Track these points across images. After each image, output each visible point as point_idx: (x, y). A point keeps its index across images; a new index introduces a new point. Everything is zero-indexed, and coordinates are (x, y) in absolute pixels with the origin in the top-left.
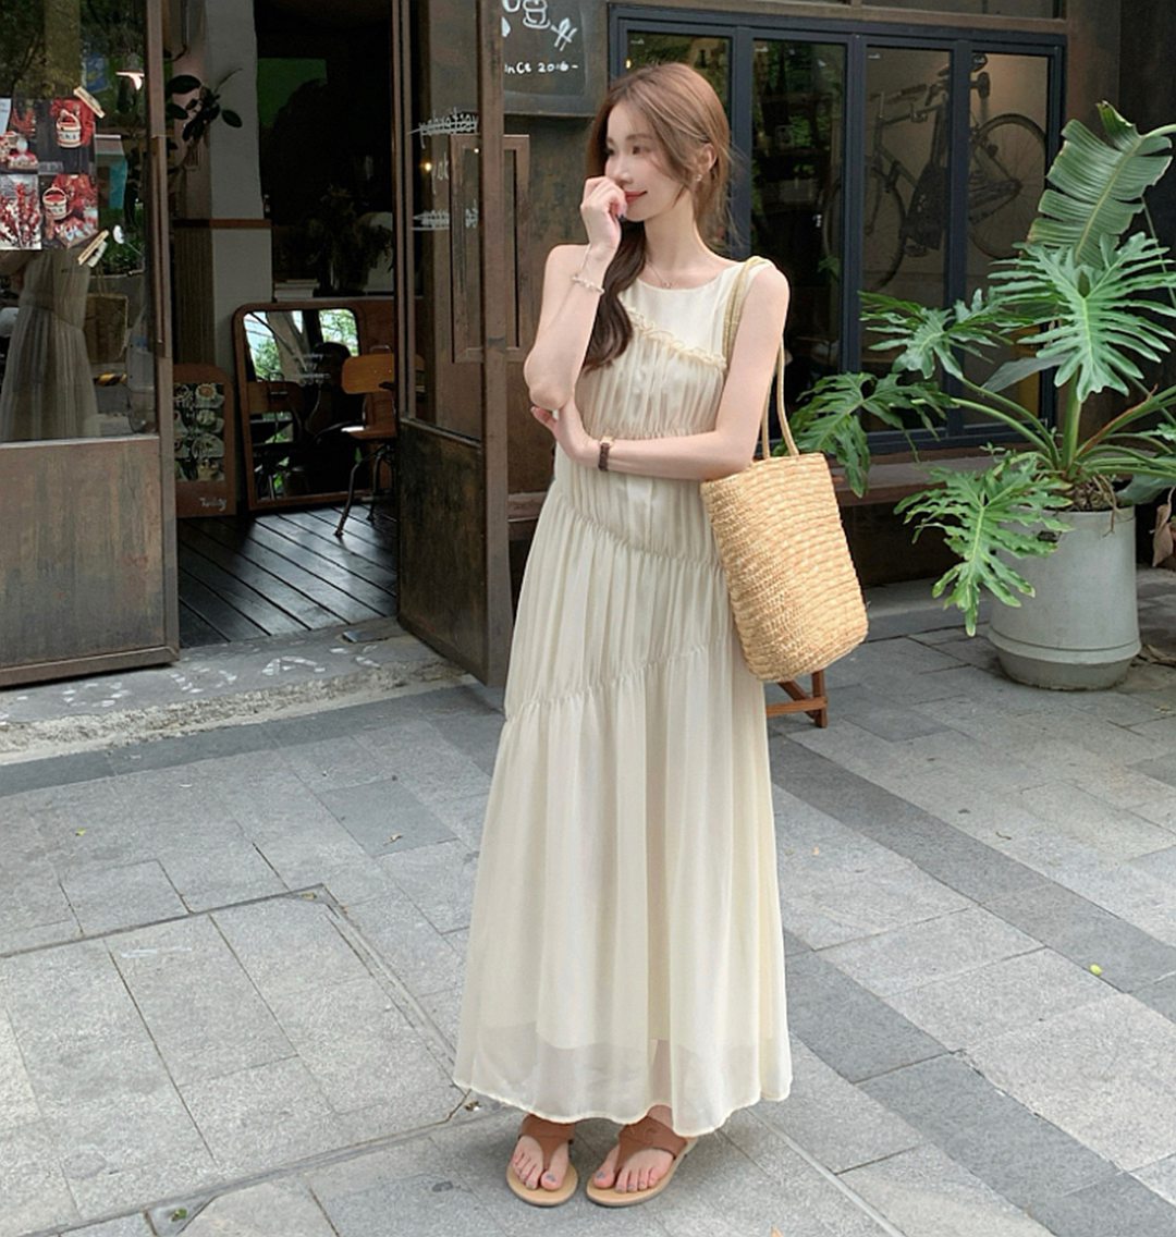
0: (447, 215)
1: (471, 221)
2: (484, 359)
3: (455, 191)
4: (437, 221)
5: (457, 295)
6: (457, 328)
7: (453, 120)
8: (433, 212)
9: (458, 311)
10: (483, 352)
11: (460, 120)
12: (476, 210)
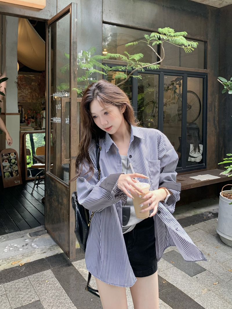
0: (60, 119)
1: (67, 122)
2: (70, 162)
3: (63, 114)
4: (57, 120)
5: (63, 144)
6: (62, 153)
7: (62, 93)
8: (56, 117)
9: (63, 149)
10: (70, 160)
11: (64, 93)
12: (69, 119)
